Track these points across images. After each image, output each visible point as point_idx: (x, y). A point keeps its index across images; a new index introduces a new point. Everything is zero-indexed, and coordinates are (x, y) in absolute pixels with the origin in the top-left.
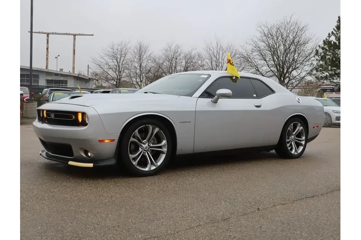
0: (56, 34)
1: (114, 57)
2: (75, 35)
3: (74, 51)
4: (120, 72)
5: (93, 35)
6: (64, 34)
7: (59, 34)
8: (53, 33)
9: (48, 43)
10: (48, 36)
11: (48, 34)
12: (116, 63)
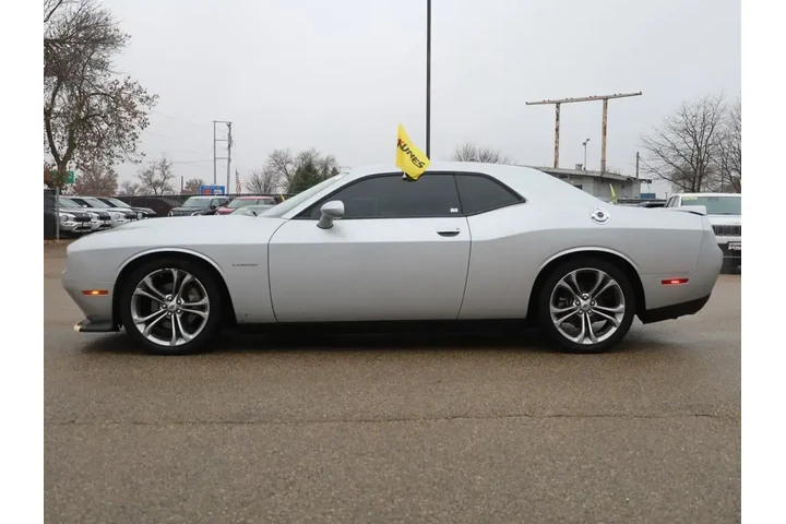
0: (572, 100)
1: (688, 131)
2: (606, 99)
3: (605, 128)
4: (702, 162)
5: (640, 94)
6: (587, 99)
7: (578, 100)
8: (567, 101)
9: (557, 119)
10: (558, 107)
11: (558, 103)
12: (692, 145)
